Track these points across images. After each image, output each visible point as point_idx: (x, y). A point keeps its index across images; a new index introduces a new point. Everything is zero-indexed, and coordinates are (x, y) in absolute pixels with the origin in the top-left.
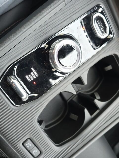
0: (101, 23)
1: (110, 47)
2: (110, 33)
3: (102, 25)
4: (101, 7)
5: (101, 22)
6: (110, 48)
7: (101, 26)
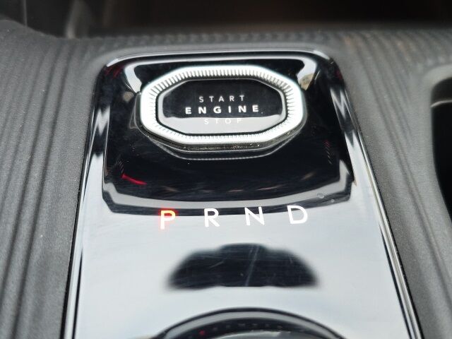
0: (206, 98)
1: (377, 100)
2: (290, 69)
3: (221, 99)
4: (120, 67)
5: (201, 99)
6: (387, 100)
7: (224, 106)
